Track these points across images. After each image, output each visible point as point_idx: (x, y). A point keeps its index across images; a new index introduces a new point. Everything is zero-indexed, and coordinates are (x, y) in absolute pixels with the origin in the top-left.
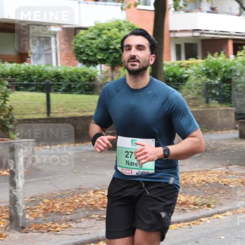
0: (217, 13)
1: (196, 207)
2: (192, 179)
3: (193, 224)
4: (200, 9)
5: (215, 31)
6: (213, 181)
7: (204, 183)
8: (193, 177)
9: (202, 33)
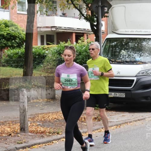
0: (66, 17)
1: (50, 134)
2: (48, 117)
3: (48, 145)
4: (56, 14)
5: (65, 28)
6: (61, 118)
7: (55, 119)
8: (49, 116)
9: (57, 29)
